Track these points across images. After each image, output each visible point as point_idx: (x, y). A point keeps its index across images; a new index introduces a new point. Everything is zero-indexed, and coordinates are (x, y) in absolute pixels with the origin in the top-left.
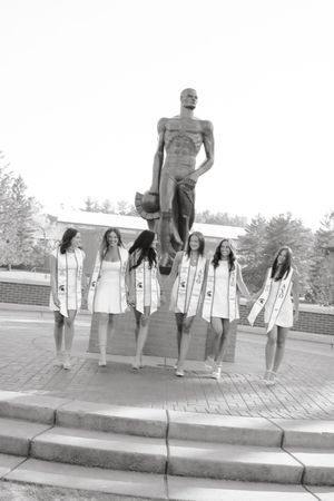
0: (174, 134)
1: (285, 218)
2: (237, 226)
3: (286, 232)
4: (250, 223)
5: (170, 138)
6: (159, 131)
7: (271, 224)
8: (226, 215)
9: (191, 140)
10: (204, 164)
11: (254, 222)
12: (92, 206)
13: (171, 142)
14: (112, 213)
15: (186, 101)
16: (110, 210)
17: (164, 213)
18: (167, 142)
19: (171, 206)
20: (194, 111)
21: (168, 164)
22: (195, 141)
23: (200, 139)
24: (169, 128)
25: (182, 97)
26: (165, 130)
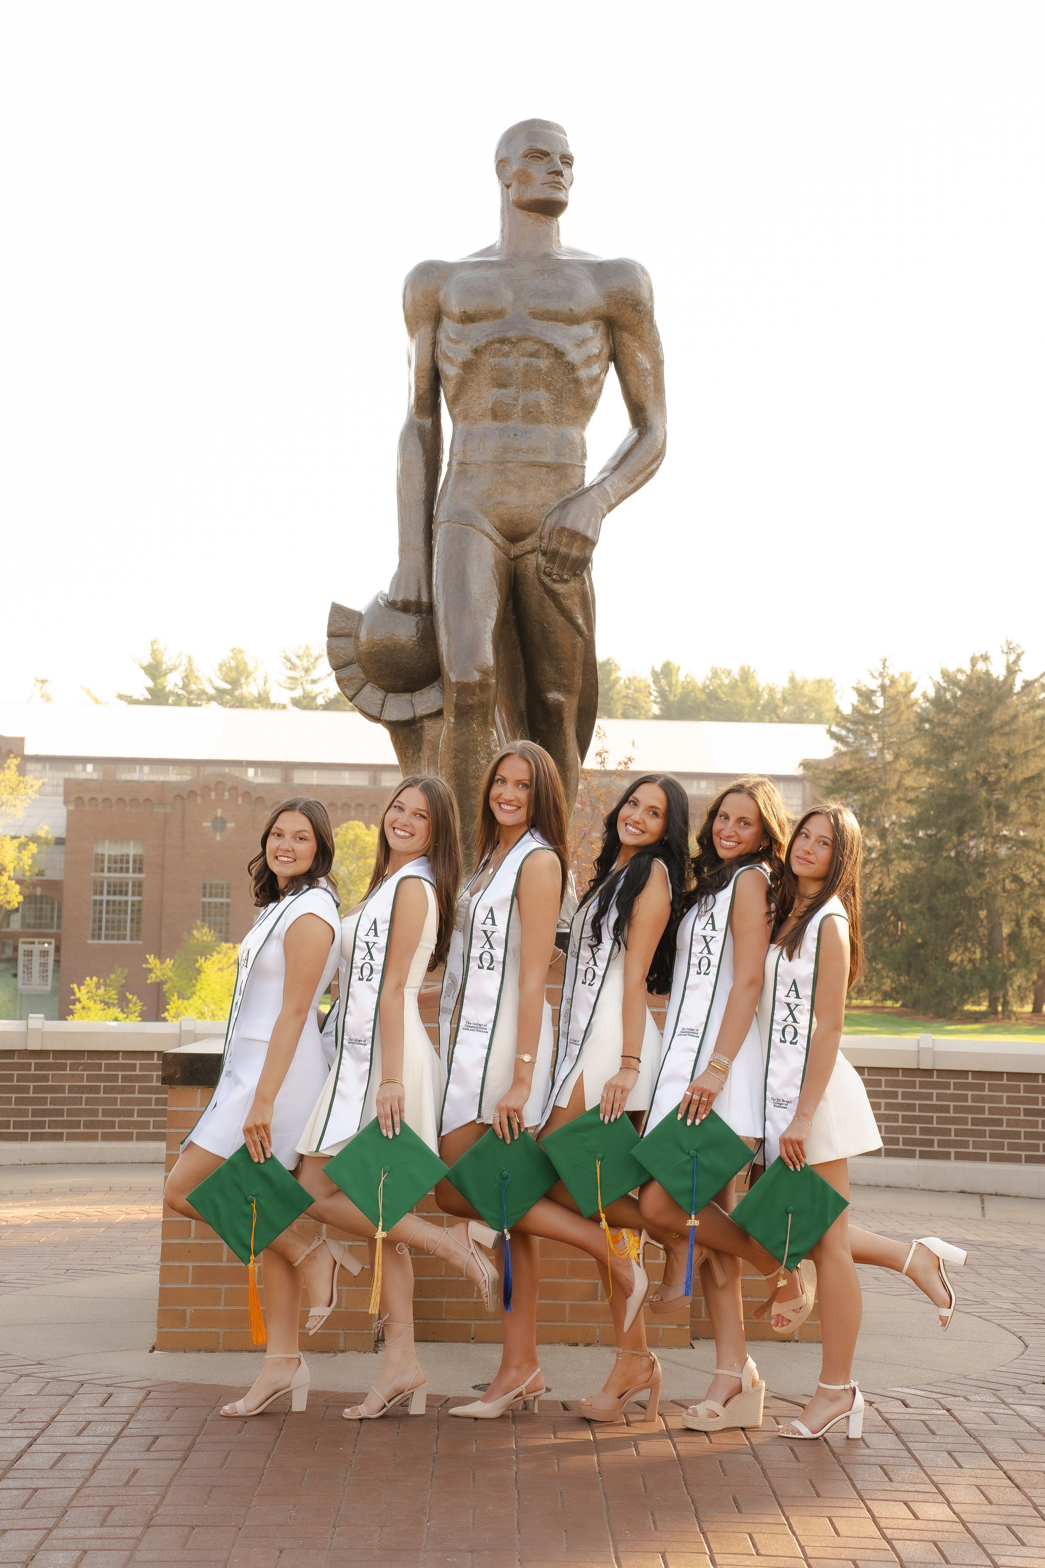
0: (480, 333)
1: (998, 672)
2: (798, 718)
3: (1008, 728)
4: (847, 702)
5: (463, 352)
6: (412, 323)
7: (939, 703)
8: (746, 675)
9: (558, 354)
10: (625, 457)
11: (866, 696)
12: (172, 682)
13: (468, 366)
14: (263, 701)
15: (524, 178)
16: (250, 689)
17: (464, 689)
18: (450, 371)
19: (488, 655)
20: (564, 219)
21: (462, 467)
22: (574, 355)
23: (597, 345)
24: (454, 307)
25: (502, 164)
26: (437, 318)
